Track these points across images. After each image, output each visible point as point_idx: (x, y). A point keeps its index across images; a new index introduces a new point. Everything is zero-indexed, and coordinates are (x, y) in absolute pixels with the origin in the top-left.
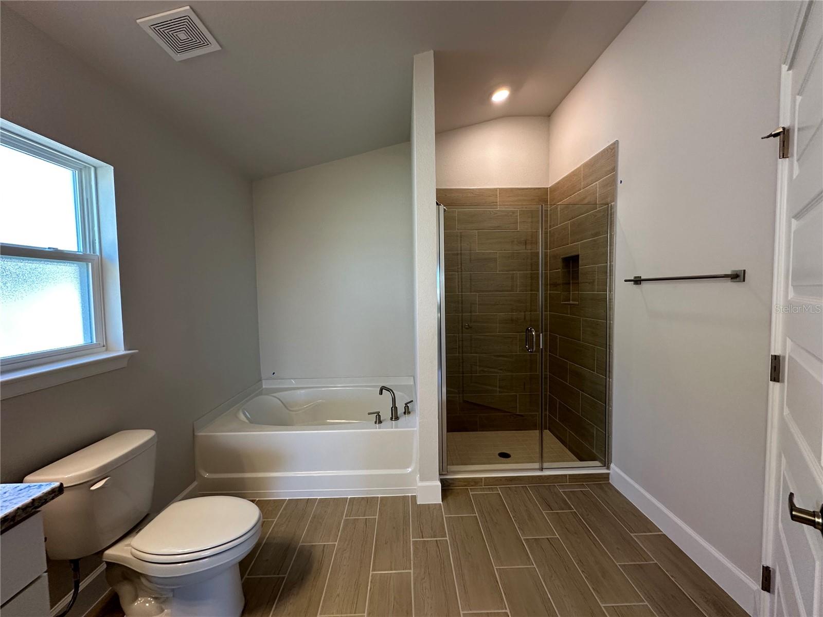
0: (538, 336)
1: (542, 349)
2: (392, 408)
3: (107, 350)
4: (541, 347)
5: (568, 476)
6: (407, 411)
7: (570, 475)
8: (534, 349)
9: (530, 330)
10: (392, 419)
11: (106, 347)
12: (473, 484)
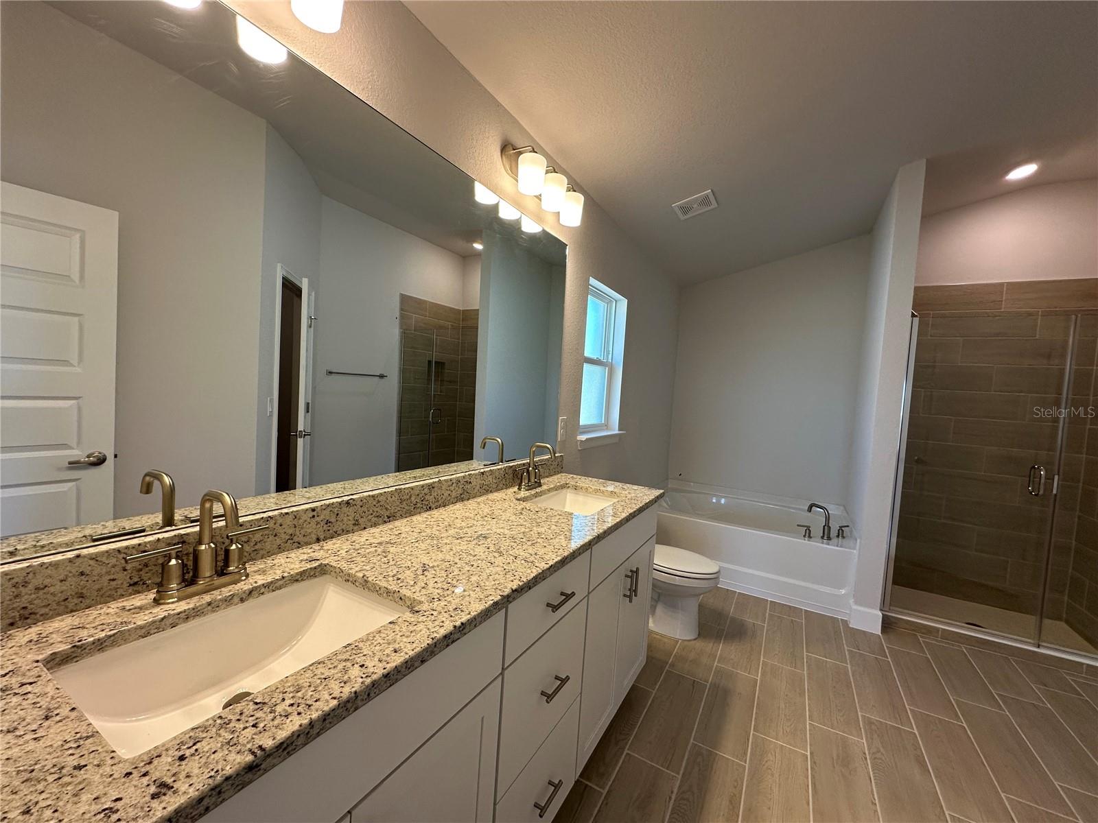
0: (1050, 478)
1: (1056, 495)
2: (824, 526)
3: (607, 429)
4: (1055, 492)
5: (1085, 666)
6: (841, 533)
7: (1088, 665)
8: (1041, 492)
9: (1038, 468)
10: (823, 537)
11: (606, 426)
12: (923, 631)
